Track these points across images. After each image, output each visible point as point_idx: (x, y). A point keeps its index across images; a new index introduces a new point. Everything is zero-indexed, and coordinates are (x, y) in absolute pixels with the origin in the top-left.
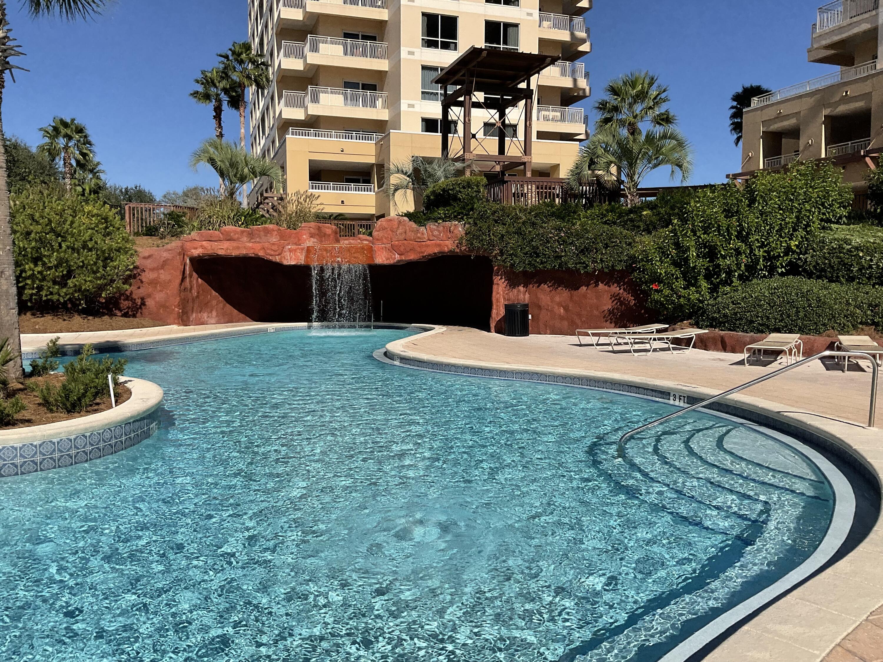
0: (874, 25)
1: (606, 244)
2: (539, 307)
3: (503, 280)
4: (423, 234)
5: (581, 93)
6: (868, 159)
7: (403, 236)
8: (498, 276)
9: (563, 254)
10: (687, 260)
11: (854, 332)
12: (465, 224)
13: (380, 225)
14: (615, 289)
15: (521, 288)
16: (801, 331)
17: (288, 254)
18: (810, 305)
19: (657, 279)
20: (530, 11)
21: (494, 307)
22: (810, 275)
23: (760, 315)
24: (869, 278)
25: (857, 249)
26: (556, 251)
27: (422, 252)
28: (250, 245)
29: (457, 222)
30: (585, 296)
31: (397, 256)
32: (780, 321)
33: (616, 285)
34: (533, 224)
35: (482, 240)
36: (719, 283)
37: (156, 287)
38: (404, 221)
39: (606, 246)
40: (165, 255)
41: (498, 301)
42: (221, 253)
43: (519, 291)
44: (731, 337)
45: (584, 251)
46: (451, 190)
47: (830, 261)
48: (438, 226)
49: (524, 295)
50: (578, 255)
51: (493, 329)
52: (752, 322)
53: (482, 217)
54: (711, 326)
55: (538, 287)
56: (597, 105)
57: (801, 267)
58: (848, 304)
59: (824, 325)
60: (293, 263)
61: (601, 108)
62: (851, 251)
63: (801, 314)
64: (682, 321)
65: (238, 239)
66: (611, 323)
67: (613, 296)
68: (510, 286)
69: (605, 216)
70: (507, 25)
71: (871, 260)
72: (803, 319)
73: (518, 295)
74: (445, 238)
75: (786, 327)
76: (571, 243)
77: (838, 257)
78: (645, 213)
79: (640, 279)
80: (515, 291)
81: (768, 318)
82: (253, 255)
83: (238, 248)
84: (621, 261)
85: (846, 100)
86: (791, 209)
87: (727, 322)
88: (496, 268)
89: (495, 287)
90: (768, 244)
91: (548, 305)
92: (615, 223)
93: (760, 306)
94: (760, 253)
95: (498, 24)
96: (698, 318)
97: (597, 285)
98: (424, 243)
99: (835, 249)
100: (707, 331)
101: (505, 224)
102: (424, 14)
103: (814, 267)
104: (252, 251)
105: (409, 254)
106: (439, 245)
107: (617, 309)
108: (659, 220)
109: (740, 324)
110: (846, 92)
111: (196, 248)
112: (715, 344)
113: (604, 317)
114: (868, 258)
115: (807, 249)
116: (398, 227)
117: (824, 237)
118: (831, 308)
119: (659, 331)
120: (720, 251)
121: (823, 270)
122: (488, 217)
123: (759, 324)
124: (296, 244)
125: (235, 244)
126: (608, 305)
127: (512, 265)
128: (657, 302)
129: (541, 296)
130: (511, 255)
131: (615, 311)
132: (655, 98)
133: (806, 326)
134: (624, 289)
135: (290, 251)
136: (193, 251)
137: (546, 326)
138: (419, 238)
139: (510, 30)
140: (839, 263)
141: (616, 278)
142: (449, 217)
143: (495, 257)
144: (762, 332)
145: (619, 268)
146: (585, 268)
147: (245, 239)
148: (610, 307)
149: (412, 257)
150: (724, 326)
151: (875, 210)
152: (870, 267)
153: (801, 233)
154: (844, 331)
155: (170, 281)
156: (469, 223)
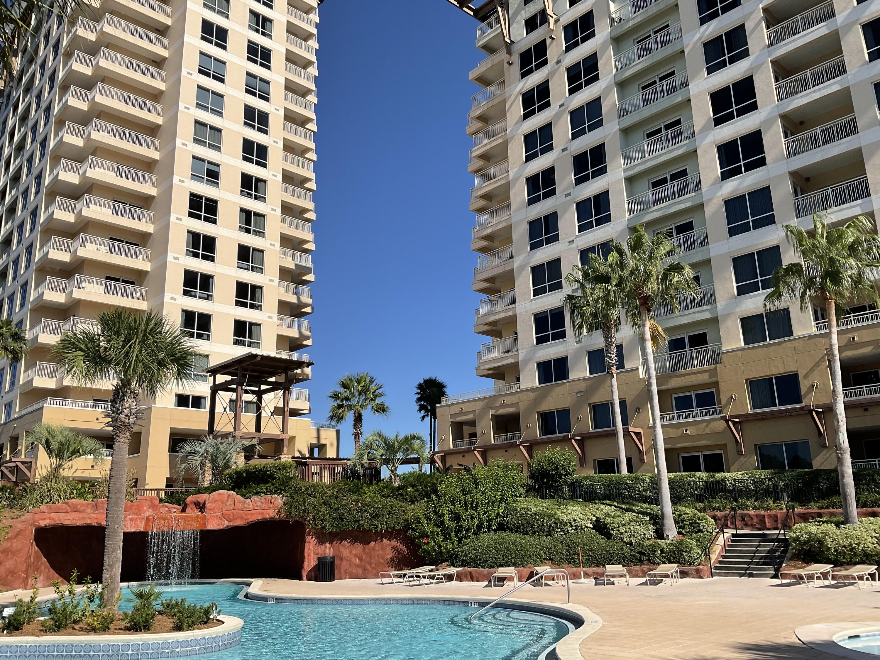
0: (516, 360)
1: (389, 512)
2: (341, 559)
3: (314, 539)
4: (249, 505)
5: (305, 377)
6: (521, 447)
7: (232, 507)
8: (310, 536)
9: (361, 519)
10: (443, 522)
11: (541, 565)
12: (283, 497)
13: (213, 498)
14: (394, 543)
15: (327, 545)
16: (514, 565)
17: (129, 522)
18: (517, 550)
19: (424, 535)
20: (271, 315)
21: (306, 560)
22: (511, 531)
23: (491, 556)
24: (543, 532)
25: (535, 514)
26: (355, 517)
27: (248, 519)
28: (95, 515)
29: (276, 496)
30: (374, 549)
31: (226, 522)
32: (503, 560)
33: (395, 540)
34: (336, 497)
35: (299, 509)
36: (462, 538)
37: (8, 555)
38: (233, 494)
39: (389, 513)
40: (19, 526)
41: (309, 555)
42: (67, 523)
43: (326, 547)
44: (476, 572)
45: (375, 517)
46: (268, 471)
47: (522, 522)
48: (261, 499)
49: (330, 549)
50: (370, 519)
51: (305, 577)
52: (487, 561)
53: (298, 491)
54: (462, 565)
55: (340, 543)
56: (331, 394)
57: (506, 525)
58: (536, 548)
59: (526, 561)
60: (132, 531)
61: (334, 398)
62: (532, 516)
63: (513, 555)
64: (441, 563)
65: (83, 511)
66: (392, 567)
67: (393, 548)
68: (319, 543)
69: (382, 491)
70: (251, 324)
71: (543, 521)
72: (514, 558)
73: (325, 550)
74: (266, 508)
75: (506, 563)
76: (366, 511)
77: (526, 519)
78: (409, 490)
79: (413, 535)
80: (323, 547)
81: (496, 558)
82: (96, 525)
83: (83, 518)
84: (399, 523)
85: (503, 405)
86: (498, 490)
87: (472, 562)
88: (308, 530)
89: (307, 545)
90: (488, 511)
91: (348, 557)
92: (389, 496)
93: (490, 551)
94: (484, 517)
95: (244, 323)
96: (453, 560)
97: (382, 541)
98: (250, 512)
99: (523, 514)
100: (462, 569)
101: (316, 497)
102: (183, 311)
103: (513, 525)
104: (96, 521)
105: (237, 521)
106: (262, 513)
107: (396, 557)
108: (419, 495)
109: (480, 563)
110: (504, 401)
111: (44, 519)
112: (466, 576)
113: (387, 564)
114: (542, 520)
115: (507, 514)
116: (228, 499)
117: (516, 506)
118: (528, 550)
119: (430, 571)
120: (462, 517)
121: (518, 527)
122: (303, 492)
123: (491, 562)
124: (136, 514)
125: (81, 515)
126: (389, 554)
127: (323, 528)
128: (425, 551)
129: (342, 549)
130: (322, 520)
131: (395, 559)
132: (374, 392)
133: (517, 563)
134: (400, 543)
135: (131, 520)
136: (41, 522)
137: (346, 573)
138: (245, 508)
139: (254, 328)
140: (527, 523)
141: (395, 535)
142: (270, 491)
143: (309, 521)
144: (493, 567)
145: (398, 528)
146: (375, 528)
147: (89, 510)
148: (391, 556)
149: (239, 523)
150: (471, 565)
151: (535, 486)
152: (543, 525)
153: (504, 504)
154: (536, 564)
155: (21, 549)
156: (287, 496)
